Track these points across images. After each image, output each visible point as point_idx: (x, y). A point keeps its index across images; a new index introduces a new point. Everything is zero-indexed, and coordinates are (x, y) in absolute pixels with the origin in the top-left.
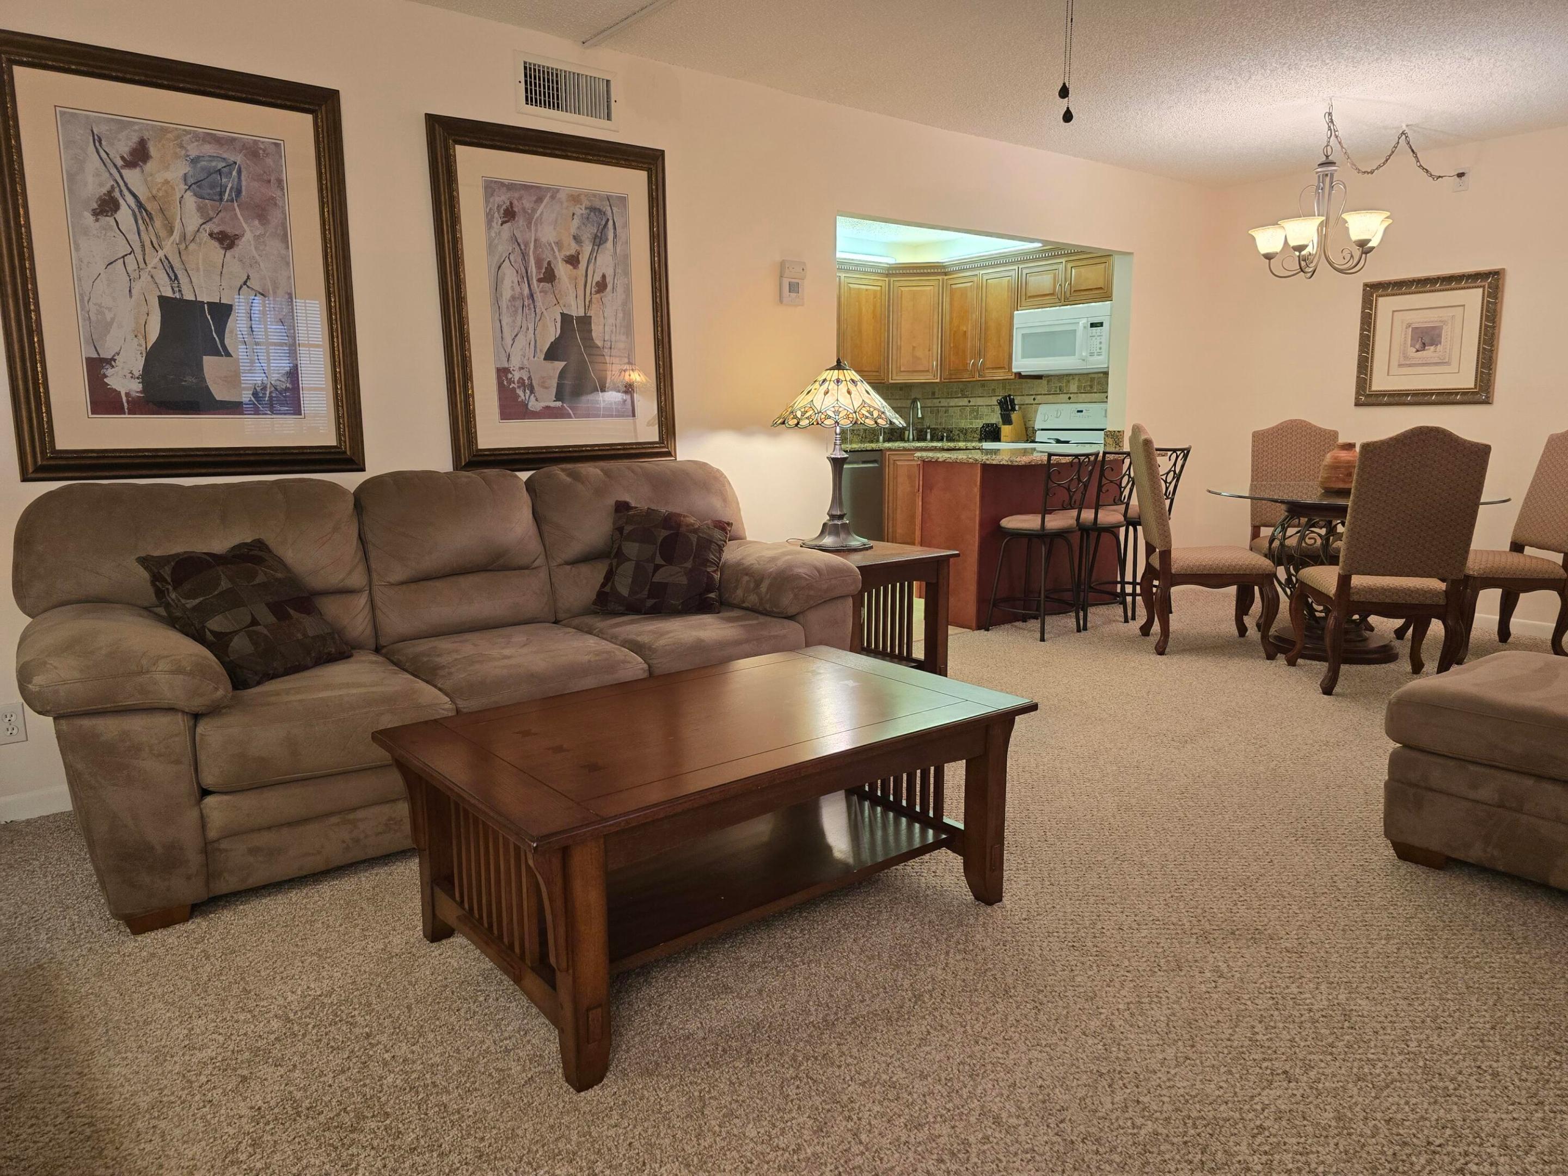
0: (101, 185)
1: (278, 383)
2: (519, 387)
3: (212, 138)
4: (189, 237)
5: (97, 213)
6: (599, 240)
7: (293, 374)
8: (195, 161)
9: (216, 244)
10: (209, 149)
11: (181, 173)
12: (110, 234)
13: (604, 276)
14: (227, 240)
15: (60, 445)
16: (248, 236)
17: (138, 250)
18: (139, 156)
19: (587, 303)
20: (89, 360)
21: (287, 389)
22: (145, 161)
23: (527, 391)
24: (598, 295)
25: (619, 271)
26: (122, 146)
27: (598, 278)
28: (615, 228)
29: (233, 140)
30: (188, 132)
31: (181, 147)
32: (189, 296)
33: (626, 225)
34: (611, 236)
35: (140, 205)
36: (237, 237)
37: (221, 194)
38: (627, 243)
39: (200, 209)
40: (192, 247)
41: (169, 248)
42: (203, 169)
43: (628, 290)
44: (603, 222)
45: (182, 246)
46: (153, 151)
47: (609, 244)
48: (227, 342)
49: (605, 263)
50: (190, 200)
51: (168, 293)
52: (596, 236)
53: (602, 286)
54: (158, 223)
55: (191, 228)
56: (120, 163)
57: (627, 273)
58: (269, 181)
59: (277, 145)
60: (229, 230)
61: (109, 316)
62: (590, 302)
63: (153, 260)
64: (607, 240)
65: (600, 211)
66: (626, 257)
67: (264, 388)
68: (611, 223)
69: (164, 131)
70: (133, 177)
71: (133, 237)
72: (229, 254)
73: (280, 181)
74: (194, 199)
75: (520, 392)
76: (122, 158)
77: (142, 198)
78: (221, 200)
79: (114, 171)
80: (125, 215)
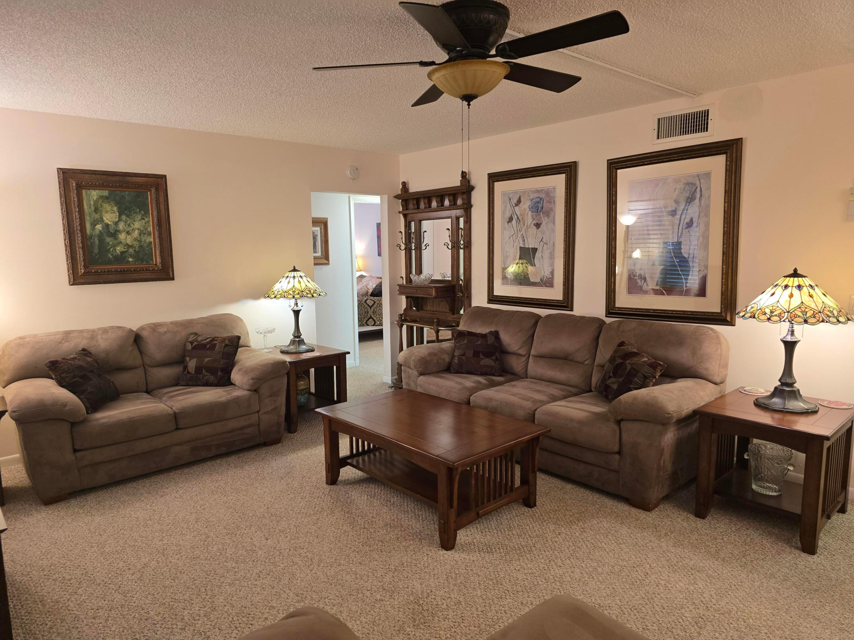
0: (510, 213)
1: (547, 276)
2: (639, 279)
3: (538, 191)
4: (528, 226)
5: (508, 222)
6: (690, 200)
7: (552, 273)
8: (532, 200)
9: (535, 227)
10: (536, 195)
11: (528, 205)
12: (510, 228)
13: (692, 220)
14: (538, 226)
15: (495, 294)
16: (544, 223)
17: (516, 232)
18: (519, 201)
19: (679, 234)
20: (503, 268)
21: (550, 278)
22: (520, 203)
23: (643, 281)
24: (687, 230)
25: (702, 215)
26: (515, 201)
27: (687, 220)
28: (701, 191)
29: (542, 190)
30: (531, 191)
31: (529, 196)
32: (527, 246)
33: (709, 188)
34: (698, 195)
35: (518, 218)
36: (541, 224)
37: (538, 210)
38: (709, 197)
39: (532, 216)
40: (529, 229)
41: (523, 232)
42: (534, 202)
43: (707, 225)
44: (694, 190)
45: (527, 230)
46: (522, 200)
47: (697, 201)
48: (535, 261)
49: (693, 211)
50: (530, 213)
51: (522, 246)
52: (689, 197)
53: (690, 224)
54: (521, 223)
55: (529, 223)
56: (514, 205)
57: (707, 215)
58: (551, 202)
59: (554, 188)
60: (539, 222)
61: (508, 254)
62: (682, 233)
63: (519, 236)
64: (695, 199)
65: (692, 184)
66: (708, 206)
67: (544, 278)
68: (698, 189)
69: (525, 192)
70: (517, 208)
71: (515, 228)
72: (538, 230)
73: (554, 201)
74: (531, 213)
75: (639, 281)
76: (515, 204)
77: (518, 216)
78: (538, 212)
79: (513, 208)
80: (514, 222)
